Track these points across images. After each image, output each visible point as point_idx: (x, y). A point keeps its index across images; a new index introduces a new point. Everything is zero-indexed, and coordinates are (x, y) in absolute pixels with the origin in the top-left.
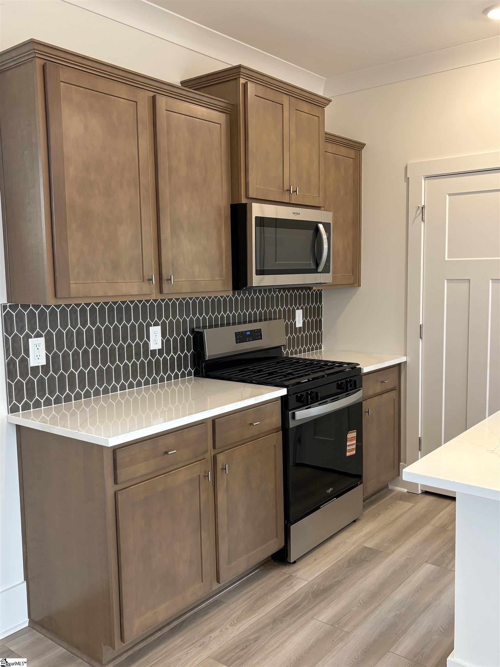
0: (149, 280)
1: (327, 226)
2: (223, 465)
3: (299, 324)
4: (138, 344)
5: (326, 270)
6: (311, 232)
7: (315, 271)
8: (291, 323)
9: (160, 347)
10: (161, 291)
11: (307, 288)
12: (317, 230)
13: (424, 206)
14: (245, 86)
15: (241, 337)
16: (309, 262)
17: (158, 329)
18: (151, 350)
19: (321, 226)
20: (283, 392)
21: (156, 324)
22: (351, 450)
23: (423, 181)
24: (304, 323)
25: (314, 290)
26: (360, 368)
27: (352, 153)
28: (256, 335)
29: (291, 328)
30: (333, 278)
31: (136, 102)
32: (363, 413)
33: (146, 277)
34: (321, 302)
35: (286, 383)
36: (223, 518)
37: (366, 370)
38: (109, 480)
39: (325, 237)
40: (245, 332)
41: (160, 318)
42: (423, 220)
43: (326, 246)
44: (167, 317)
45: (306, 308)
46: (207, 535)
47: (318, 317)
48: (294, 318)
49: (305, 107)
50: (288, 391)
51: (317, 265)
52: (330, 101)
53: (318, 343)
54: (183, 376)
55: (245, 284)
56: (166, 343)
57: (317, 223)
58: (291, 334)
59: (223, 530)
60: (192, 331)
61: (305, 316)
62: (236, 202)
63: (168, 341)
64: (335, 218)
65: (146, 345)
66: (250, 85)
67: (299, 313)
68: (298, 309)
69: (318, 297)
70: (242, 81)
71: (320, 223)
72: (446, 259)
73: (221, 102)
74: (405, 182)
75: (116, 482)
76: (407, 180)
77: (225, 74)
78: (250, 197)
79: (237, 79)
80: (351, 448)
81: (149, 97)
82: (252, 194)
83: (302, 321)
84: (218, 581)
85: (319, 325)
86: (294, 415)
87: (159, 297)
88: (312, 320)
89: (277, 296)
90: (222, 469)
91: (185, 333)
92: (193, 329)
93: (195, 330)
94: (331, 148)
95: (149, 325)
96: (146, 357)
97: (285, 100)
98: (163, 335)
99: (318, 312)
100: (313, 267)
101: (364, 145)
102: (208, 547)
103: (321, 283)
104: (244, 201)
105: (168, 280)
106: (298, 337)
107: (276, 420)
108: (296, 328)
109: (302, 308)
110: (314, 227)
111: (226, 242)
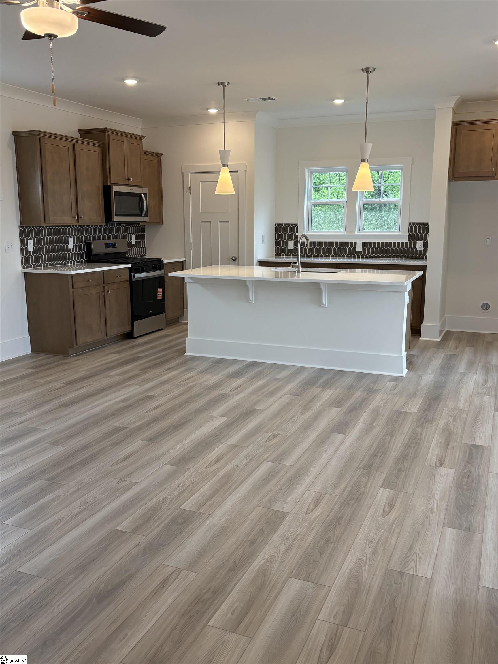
0: (74, 217)
1: (145, 195)
2: (107, 290)
3: (134, 242)
4: (64, 246)
5: (146, 215)
6: (138, 198)
7: (141, 216)
8: (130, 242)
9: (73, 248)
10: (78, 222)
11: (137, 224)
12: (141, 197)
13: (190, 186)
14: (108, 135)
15: (107, 246)
16: (137, 211)
17: (72, 239)
18: (69, 249)
19: (142, 195)
20: (129, 266)
21: (71, 237)
22: (160, 297)
23: (190, 175)
24: (136, 242)
25: (141, 225)
26: (163, 261)
27: (156, 159)
28: (114, 245)
29: (130, 244)
30: (149, 219)
31: (68, 147)
32: (165, 282)
33: (73, 216)
34: (144, 232)
35: (131, 263)
36: (108, 311)
37: (165, 261)
38: (71, 287)
39: (144, 200)
40: (109, 243)
41: (72, 235)
42: (190, 193)
43: (145, 204)
44: (75, 235)
45: (137, 234)
46: (102, 315)
47: (143, 240)
48: (131, 239)
49: (133, 141)
50: (131, 265)
51: (142, 213)
52: (145, 137)
53: (144, 253)
54: (82, 262)
55: (111, 221)
56: (75, 246)
57: (141, 193)
58: (130, 247)
59: (108, 316)
60: (85, 242)
61: (136, 238)
62: (105, 185)
63: (76, 245)
64: (149, 191)
65: (67, 246)
66: (111, 136)
67: (133, 237)
68: (133, 235)
69: (143, 230)
70: (107, 133)
71: (142, 193)
72: (201, 212)
73: (98, 142)
74: (182, 174)
75: (73, 288)
76: (183, 173)
77: (99, 130)
78: (112, 183)
79: (105, 133)
80: (159, 296)
81: (72, 144)
82: (112, 181)
83: (135, 241)
84: (107, 336)
85: (143, 244)
86: (134, 276)
87: (77, 224)
88: (140, 241)
89: (122, 227)
90: (107, 292)
91: (82, 242)
92: (86, 241)
93: (87, 241)
94: (146, 157)
95: (68, 238)
96: (67, 252)
97: (125, 140)
98: (74, 243)
99: (143, 237)
100: (140, 213)
101: (162, 154)
102: (103, 320)
103: (143, 221)
104: (109, 184)
105: (81, 217)
106: (133, 249)
107: (127, 277)
108: (132, 244)
109: (135, 235)
110: (139, 195)
111: (102, 202)
